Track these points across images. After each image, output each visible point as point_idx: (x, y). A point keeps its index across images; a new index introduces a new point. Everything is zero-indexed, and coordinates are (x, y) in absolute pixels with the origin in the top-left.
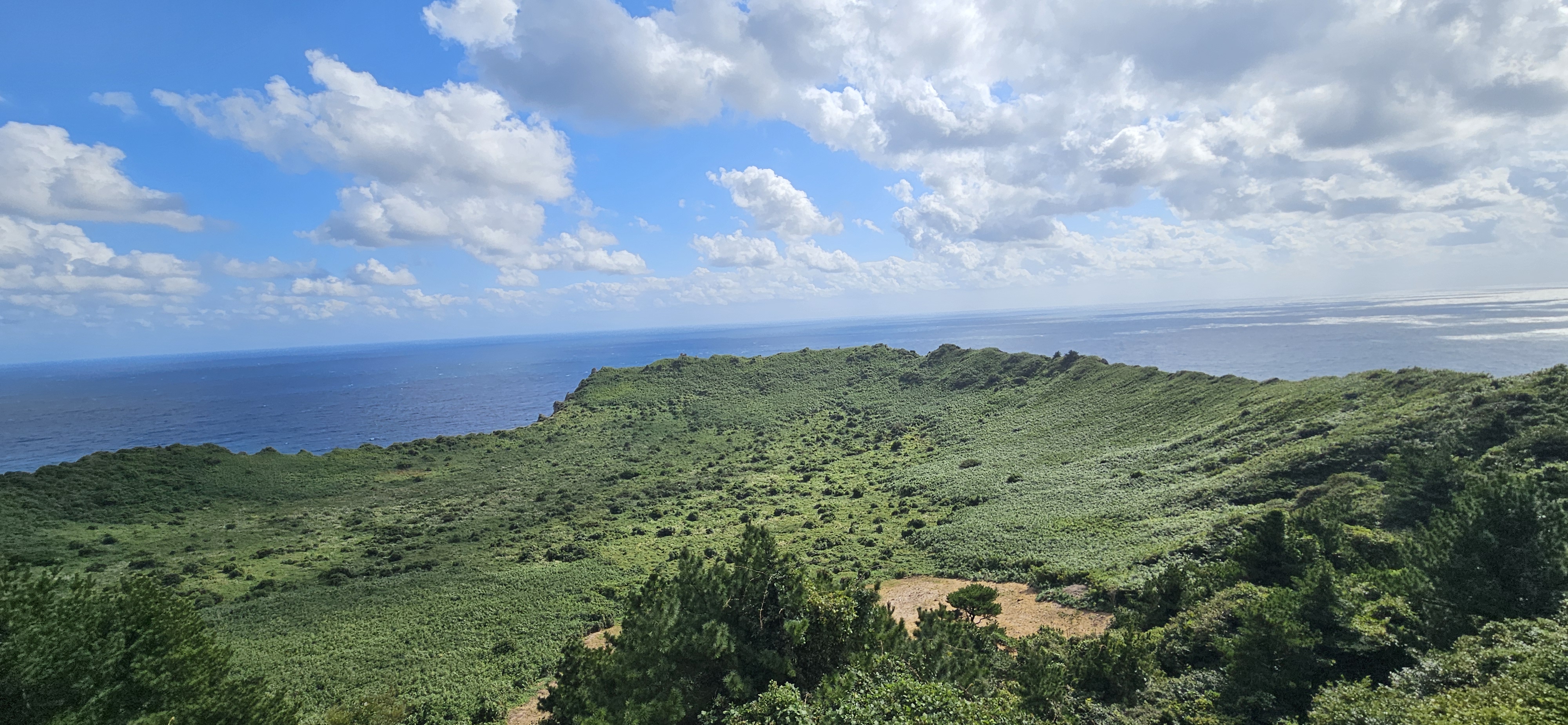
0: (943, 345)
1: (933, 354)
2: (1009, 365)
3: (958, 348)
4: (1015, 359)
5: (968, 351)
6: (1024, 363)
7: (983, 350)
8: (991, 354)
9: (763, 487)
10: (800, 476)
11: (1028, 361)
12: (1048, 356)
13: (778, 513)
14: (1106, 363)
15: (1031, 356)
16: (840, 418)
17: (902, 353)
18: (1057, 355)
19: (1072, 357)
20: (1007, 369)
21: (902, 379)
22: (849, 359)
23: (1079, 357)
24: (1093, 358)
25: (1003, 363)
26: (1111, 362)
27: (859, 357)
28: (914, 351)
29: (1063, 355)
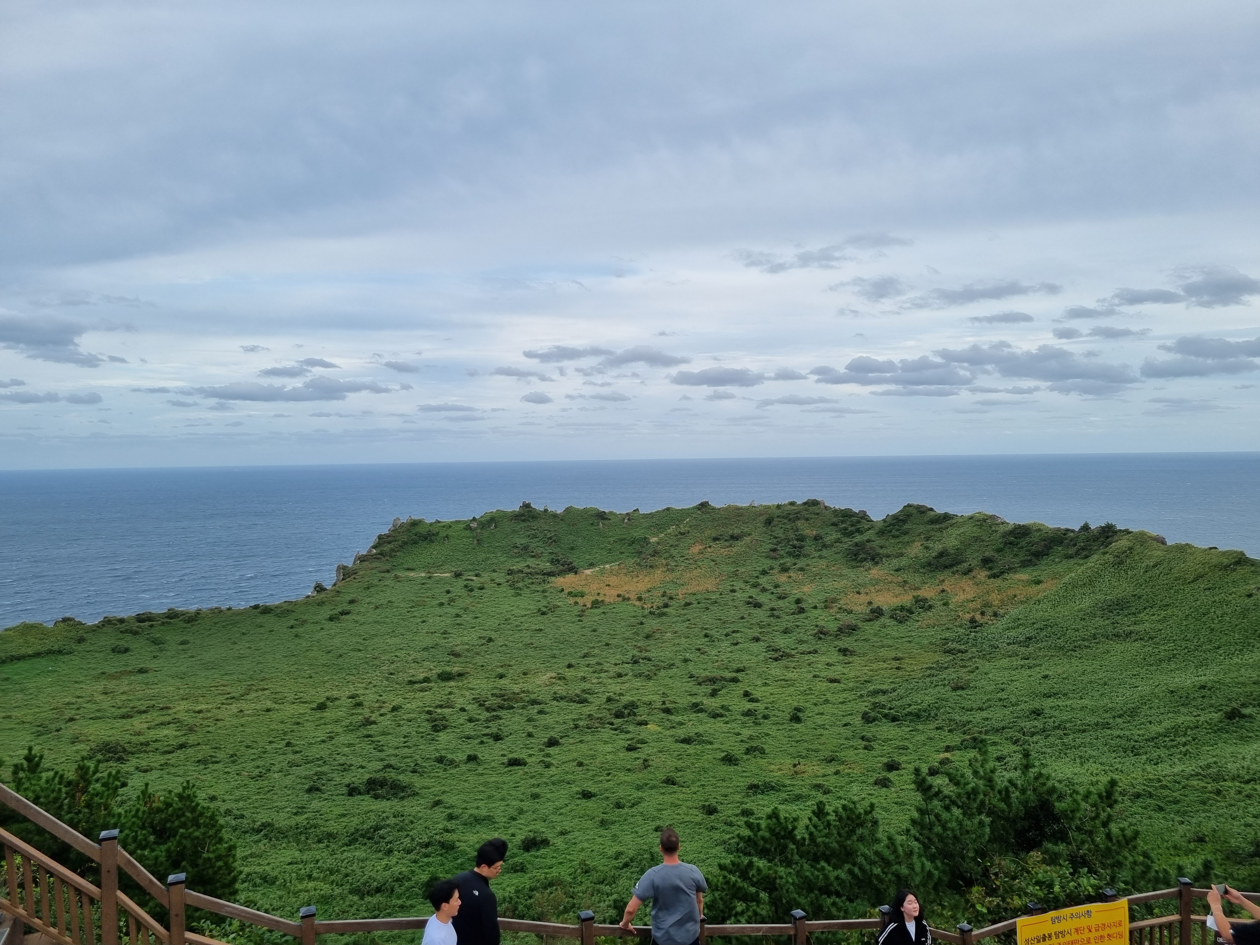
0: (909, 506)
1: (895, 517)
2: (1011, 539)
3: (931, 509)
4: (1020, 532)
5: (948, 517)
6: (1033, 538)
8: (984, 522)
11: (1040, 535)
12: (1071, 528)
14: (1163, 542)
16: (758, 605)
17: (847, 514)
18: (1086, 528)
19: (1109, 532)
20: (1008, 546)
22: (769, 522)
23: (1118, 532)
24: (1142, 534)
25: (1002, 537)
26: (1170, 543)
27: (783, 518)
28: (865, 512)
29: (1093, 527)
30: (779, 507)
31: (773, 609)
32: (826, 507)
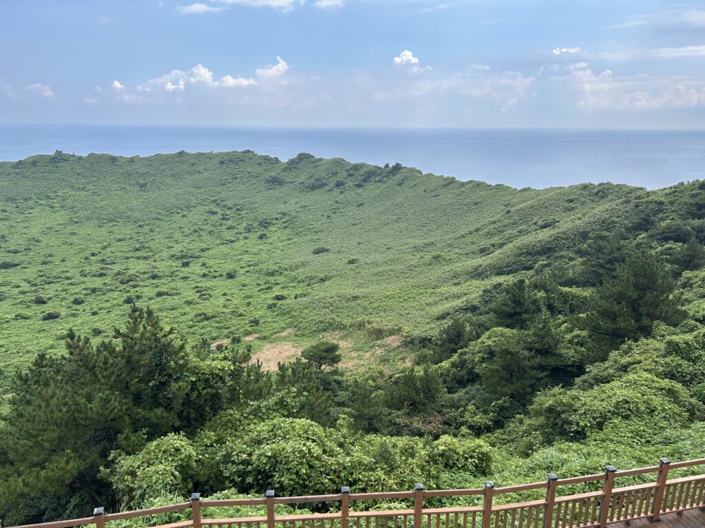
0: (299, 155)
1: (293, 161)
2: (351, 172)
3: (313, 157)
4: (356, 167)
5: (321, 160)
6: (362, 171)
7: (332, 160)
8: (339, 163)
9: (145, 273)
10: (179, 263)
11: (366, 170)
12: (380, 166)
13: (160, 294)
14: (421, 173)
15: (369, 166)
16: (214, 213)
17: (267, 159)
18: (387, 166)
19: (398, 167)
20: (350, 175)
21: (267, 181)
22: (222, 163)
23: (401, 168)
24: (412, 170)
25: (347, 171)
26: (424, 173)
27: (230, 161)
28: (277, 158)
29: (391, 166)
30: (227, 154)
31: (223, 215)
32: (255, 155)
